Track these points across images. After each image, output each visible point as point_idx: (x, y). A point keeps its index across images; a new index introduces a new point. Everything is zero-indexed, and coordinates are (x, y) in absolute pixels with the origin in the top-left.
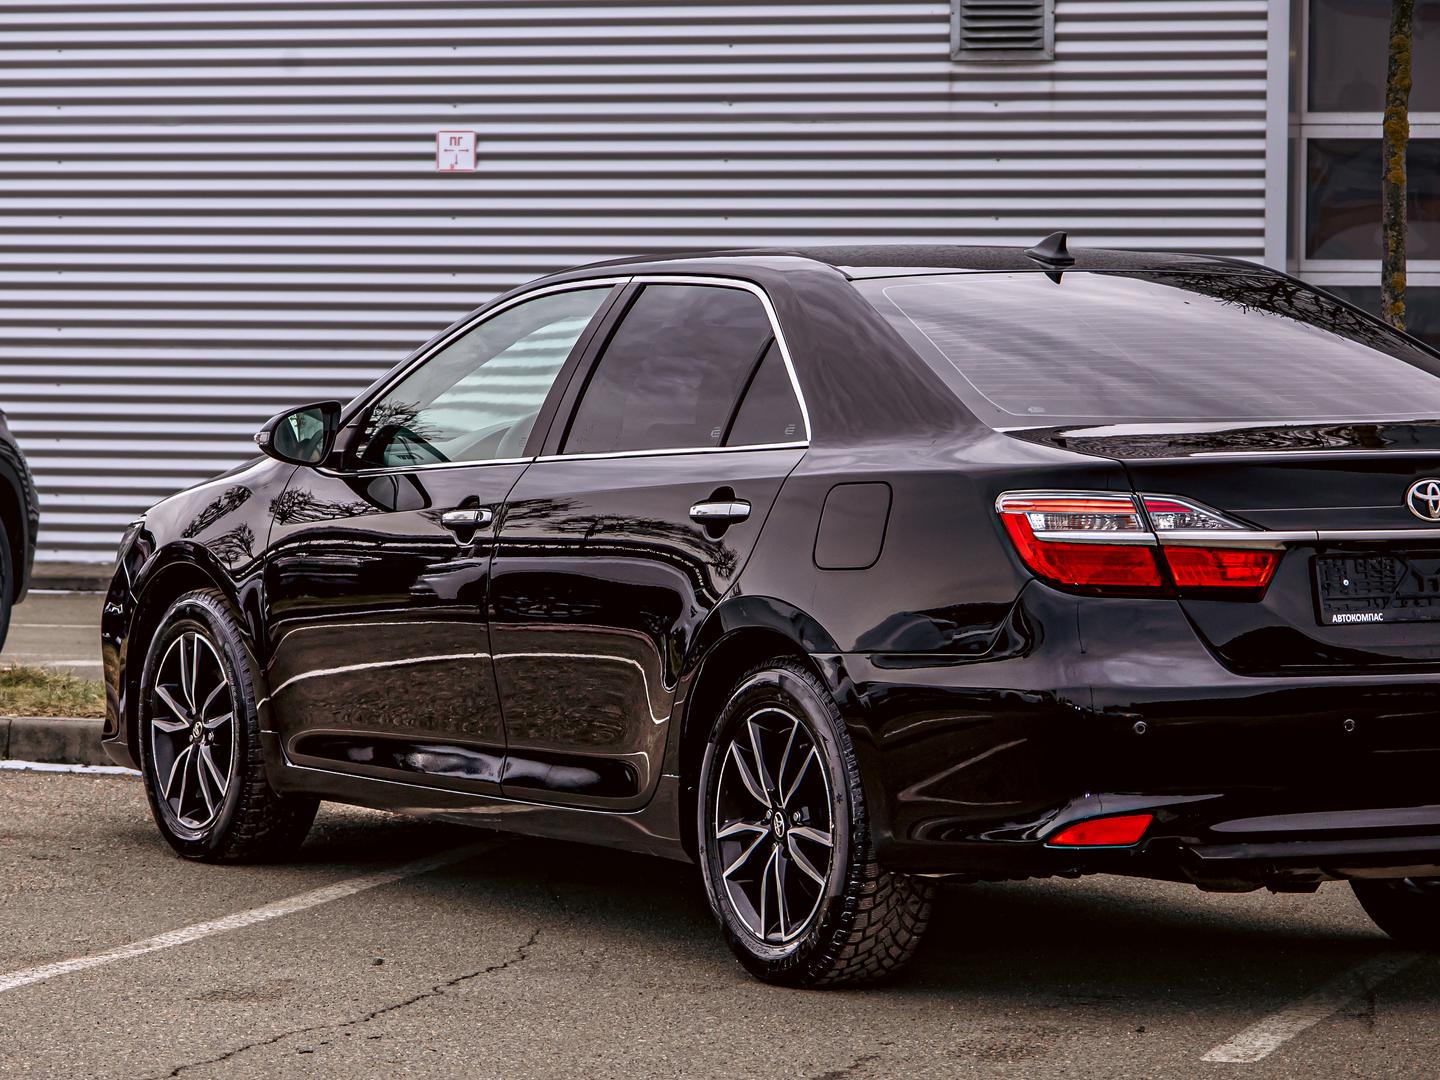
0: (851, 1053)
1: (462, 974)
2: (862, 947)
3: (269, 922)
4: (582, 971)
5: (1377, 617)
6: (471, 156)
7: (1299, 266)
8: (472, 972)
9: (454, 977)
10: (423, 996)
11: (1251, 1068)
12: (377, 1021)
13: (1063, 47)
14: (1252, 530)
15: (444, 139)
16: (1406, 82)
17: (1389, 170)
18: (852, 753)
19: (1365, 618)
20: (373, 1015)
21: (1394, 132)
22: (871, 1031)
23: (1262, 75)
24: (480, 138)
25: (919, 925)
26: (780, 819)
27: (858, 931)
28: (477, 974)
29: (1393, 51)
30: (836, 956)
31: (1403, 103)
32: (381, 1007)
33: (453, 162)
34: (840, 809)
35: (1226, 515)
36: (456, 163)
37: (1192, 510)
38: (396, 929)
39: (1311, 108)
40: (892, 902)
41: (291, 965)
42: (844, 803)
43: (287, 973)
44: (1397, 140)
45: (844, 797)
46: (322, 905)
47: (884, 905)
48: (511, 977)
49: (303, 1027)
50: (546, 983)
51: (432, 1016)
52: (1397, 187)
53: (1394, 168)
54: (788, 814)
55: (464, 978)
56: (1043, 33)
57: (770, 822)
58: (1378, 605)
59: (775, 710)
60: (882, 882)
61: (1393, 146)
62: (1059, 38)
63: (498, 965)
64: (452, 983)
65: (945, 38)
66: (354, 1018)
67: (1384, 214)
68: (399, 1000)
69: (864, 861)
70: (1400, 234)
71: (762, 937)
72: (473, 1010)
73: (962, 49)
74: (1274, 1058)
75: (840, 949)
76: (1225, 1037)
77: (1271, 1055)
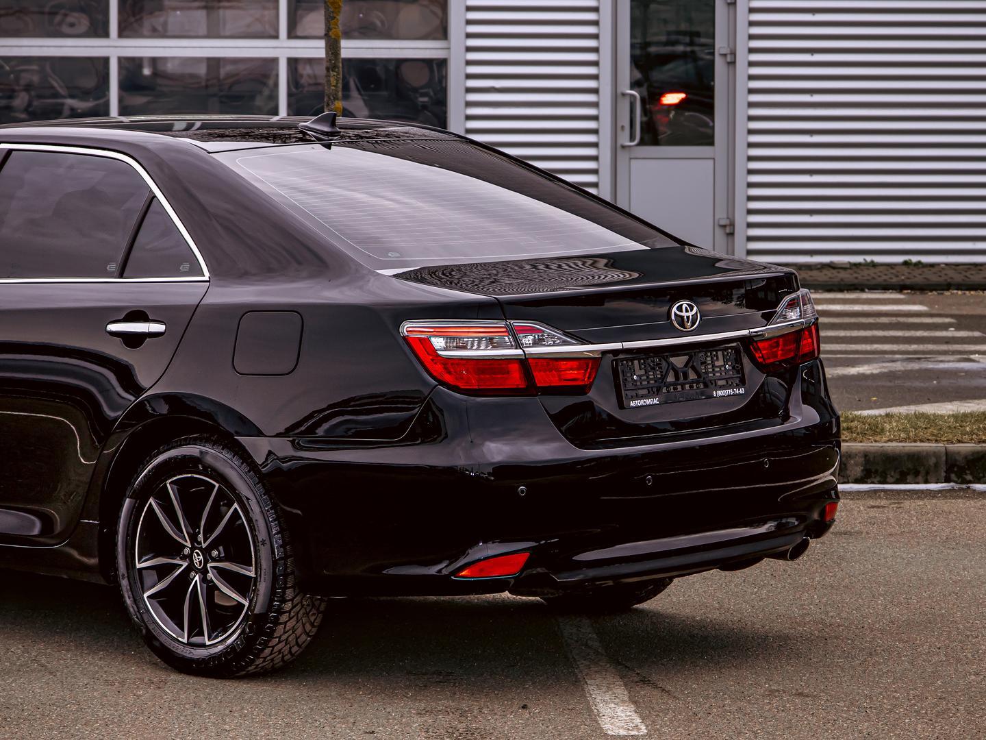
2: (276, 649)
5: (655, 401)
14: (582, 345)
18: (271, 509)
19: (649, 402)
25: (313, 629)
26: (198, 555)
27: (275, 638)
30: (257, 656)
34: (264, 551)
35: (566, 334)
37: (543, 331)
40: (300, 615)
42: (268, 546)
45: (267, 542)
47: (295, 618)
54: (206, 552)
57: (190, 557)
58: (654, 393)
59: (195, 476)
60: (296, 601)
61: (333, 12)
69: (284, 589)
71: (185, 641)
75: (262, 651)
76: (589, 710)
77: (647, 726)
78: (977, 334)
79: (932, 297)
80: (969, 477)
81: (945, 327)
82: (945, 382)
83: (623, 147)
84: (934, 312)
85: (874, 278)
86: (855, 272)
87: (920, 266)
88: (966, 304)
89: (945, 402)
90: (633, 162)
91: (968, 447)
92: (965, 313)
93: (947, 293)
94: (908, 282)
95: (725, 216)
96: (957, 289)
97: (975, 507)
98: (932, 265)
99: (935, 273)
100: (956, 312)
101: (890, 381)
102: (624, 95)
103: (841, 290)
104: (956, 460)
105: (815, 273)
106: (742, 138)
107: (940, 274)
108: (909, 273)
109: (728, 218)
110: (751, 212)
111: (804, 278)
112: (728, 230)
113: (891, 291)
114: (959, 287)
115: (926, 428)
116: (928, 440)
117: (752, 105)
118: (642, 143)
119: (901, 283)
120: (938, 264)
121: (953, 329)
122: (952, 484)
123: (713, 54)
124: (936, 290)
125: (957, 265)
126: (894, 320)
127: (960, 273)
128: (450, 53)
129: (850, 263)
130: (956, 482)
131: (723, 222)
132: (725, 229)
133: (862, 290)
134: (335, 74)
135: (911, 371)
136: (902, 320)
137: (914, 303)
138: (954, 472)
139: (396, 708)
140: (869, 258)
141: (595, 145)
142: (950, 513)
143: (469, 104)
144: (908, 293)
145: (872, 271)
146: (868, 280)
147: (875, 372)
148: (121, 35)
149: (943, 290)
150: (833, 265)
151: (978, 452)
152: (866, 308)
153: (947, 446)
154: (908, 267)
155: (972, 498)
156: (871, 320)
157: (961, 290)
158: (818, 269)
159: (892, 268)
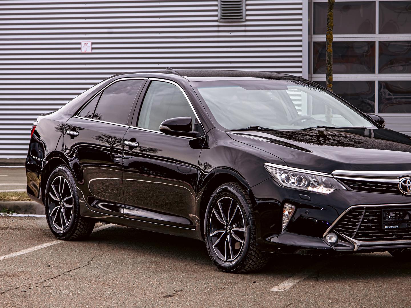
0: (175, 290)
1: (71, 269)
3: (21, 255)
4: (104, 268)
6: (90, 48)
7: (311, 76)
8: (74, 268)
9: (69, 270)
10: (60, 275)
11: (283, 292)
12: (46, 282)
13: (248, 18)
15: (83, 44)
16: (332, 25)
17: (328, 49)
20: (45, 281)
21: (329, 38)
22: (181, 283)
23: (301, 25)
24: (92, 43)
28: (76, 269)
29: (328, 17)
31: (331, 31)
32: (48, 279)
33: (85, 50)
36: (86, 50)
38: (55, 257)
39: (314, 34)
41: (25, 267)
43: (24, 269)
44: (330, 40)
46: (36, 251)
48: (85, 270)
49: (25, 284)
50: (94, 271)
51: (61, 281)
52: (330, 53)
53: (329, 48)
55: (72, 270)
56: (243, 14)
61: (329, 42)
62: (247, 15)
63: (82, 266)
64: (68, 272)
65: (216, 16)
66: (40, 282)
67: (327, 60)
68: (53, 276)
70: (331, 66)
72: (73, 279)
73: (221, 19)
74: (290, 289)
76: (277, 284)
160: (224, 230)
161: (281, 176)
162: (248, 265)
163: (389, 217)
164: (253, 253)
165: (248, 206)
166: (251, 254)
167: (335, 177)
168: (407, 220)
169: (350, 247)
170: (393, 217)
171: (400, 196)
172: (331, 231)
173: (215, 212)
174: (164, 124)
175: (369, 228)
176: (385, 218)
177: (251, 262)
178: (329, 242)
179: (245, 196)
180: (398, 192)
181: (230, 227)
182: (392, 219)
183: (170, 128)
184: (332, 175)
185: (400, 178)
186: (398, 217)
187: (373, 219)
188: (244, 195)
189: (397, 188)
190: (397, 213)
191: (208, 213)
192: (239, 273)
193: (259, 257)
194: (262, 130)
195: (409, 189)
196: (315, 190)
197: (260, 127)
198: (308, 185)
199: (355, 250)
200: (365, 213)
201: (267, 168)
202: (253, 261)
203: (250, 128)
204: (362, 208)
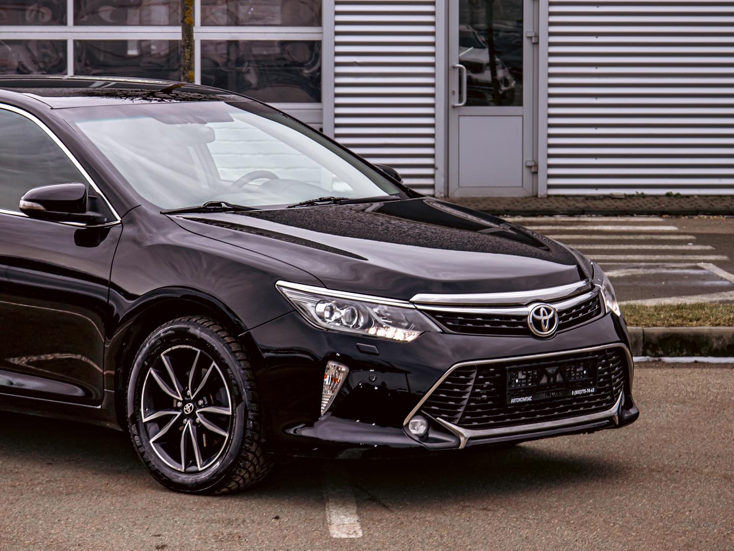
53: (188, 16)
76: (324, 519)
77: (363, 531)
78: (708, 248)
79: (683, 220)
80: (661, 352)
81: (685, 242)
82: (670, 283)
83: (454, 107)
84: (682, 231)
85: (641, 206)
86: (629, 202)
87: (679, 197)
88: (707, 226)
89: (665, 297)
90: (461, 118)
91: (661, 329)
92: (704, 232)
93: (696, 217)
94: (667, 209)
95: (531, 160)
96: (704, 215)
97: (660, 374)
98: (688, 196)
99: (689, 202)
100: (698, 231)
101: (630, 282)
102: (454, 68)
103: (616, 215)
104: (650, 339)
105: (598, 202)
106: (543, 101)
107: (692, 203)
108: (669, 202)
109: (533, 161)
110: (550, 156)
111: (589, 206)
112: (533, 170)
113: (653, 216)
114: (705, 212)
115: (630, 316)
116: (631, 324)
117: (551, 75)
118: (467, 104)
119: (662, 210)
120: (693, 196)
121: (691, 244)
122: (648, 357)
123: (522, 37)
124: (687, 215)
125: (707, 196)
126: (649, 237)
127: (708, 202)
128: (322, 37)
129: (625, 195)
130: (651, 356)
131: (529, 164)
132: (531, 169)
133: (632, 215)
134: (189, 50)
135: (649, 275)
136: (655, 237)
137: (668, 225)
138: (649, 348)
139: (182, 518)
140: (640, 191)
141: (433, 106)
142: (640, 378)
143: (337, 75)
144: (666, 217)
145: (641, 201)
146: (637, 207)
147: (621, 275)
148: (76, 23)
149: (693, 215)
150: (612, 196)
151: (667, 334)
152: (631, 228)
153: (644, 328)
154: (670, 198)
155: (660, 368)
156: (631, 237)
157: (707, 215)
158: (601, 199)
159: (657, 199)
160: (177, 409)
161: (316, 307)
162: (238, 480)
163: (517, 381)
164: (251, 456)
165: (240, 365)
166: (246, 459)
167: (419, 307)
168: (544, 386)
169: (452, 441)
170: (523, 381)
171: (530, 340)
172: (418, 413)
173: (155, 375)
174: (29, 198)
175: (482, 404)
176: (510, 384)
177: (245, 474)
178: (416, 435)
179: (231, 345)
180: (527, 332)
181: (191, 404)
182: (521, 385)
183: (44, 206)
184: (413, 303)
185: (527, 305)
186: (530, 380)
187: (489, 387)
188: (229, 343)
189: (525, 324)
190: (529, 372)
191: (138, 377)
192: (216, 495)
193: (258, 463)
194: (230, 210)
195: (545, 326)
196: (381, 333)
197: (226, 204)
198: (368, 325)
199: (462, 446)
200: (477, 375)
201: (284, 292)
202: (248, 471)
203: (208, 206)
204: (472, 367)
